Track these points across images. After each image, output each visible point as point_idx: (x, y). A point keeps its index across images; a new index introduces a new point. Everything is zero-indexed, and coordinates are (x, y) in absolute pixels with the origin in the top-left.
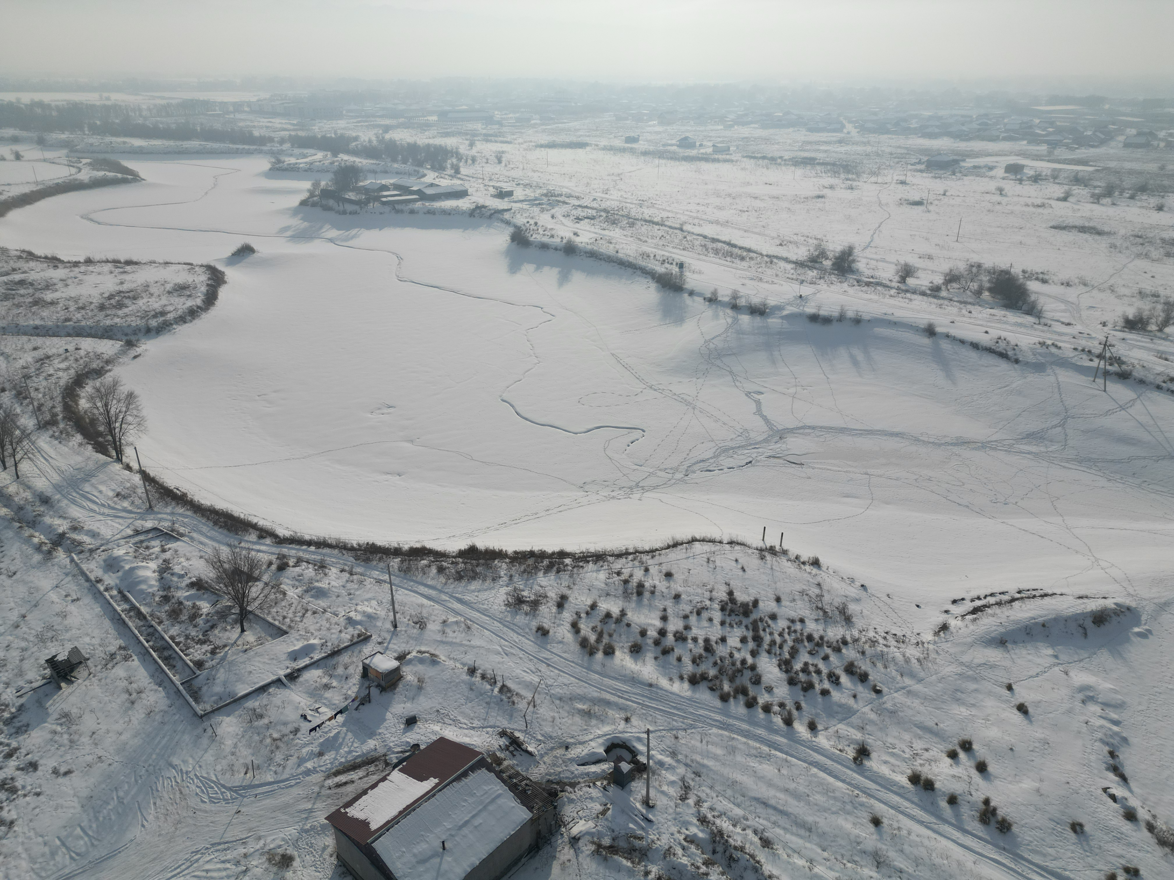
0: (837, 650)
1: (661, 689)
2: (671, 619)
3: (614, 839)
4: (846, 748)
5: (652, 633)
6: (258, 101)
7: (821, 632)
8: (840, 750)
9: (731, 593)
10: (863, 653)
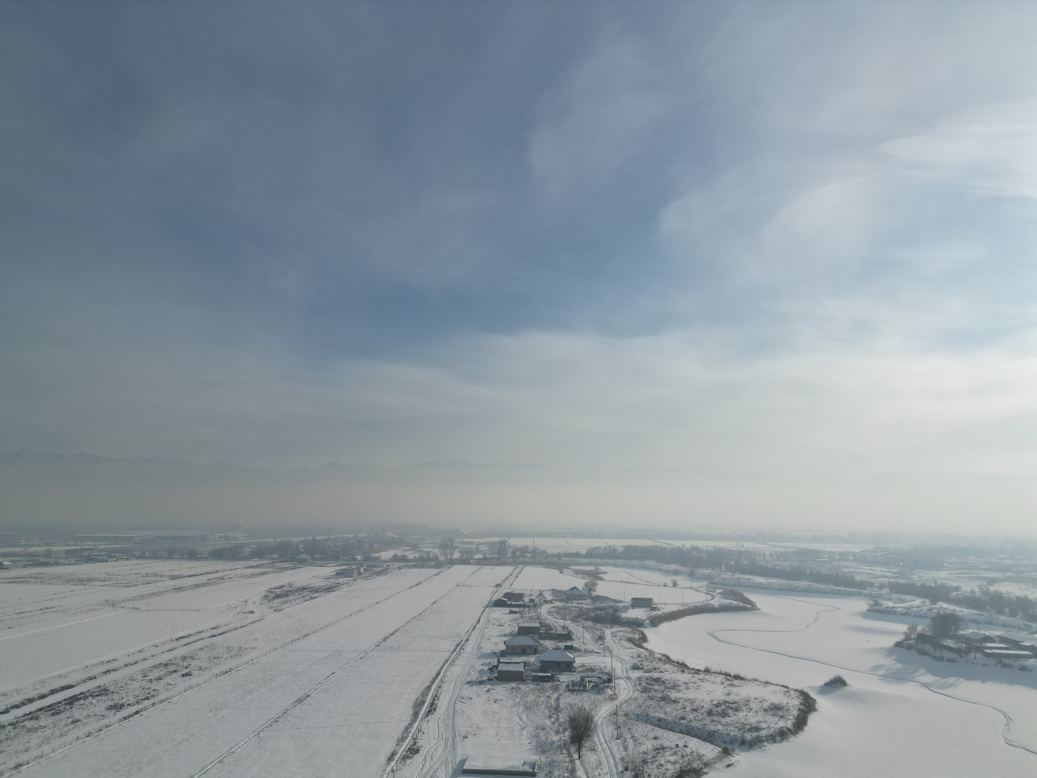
6: (862, 552)
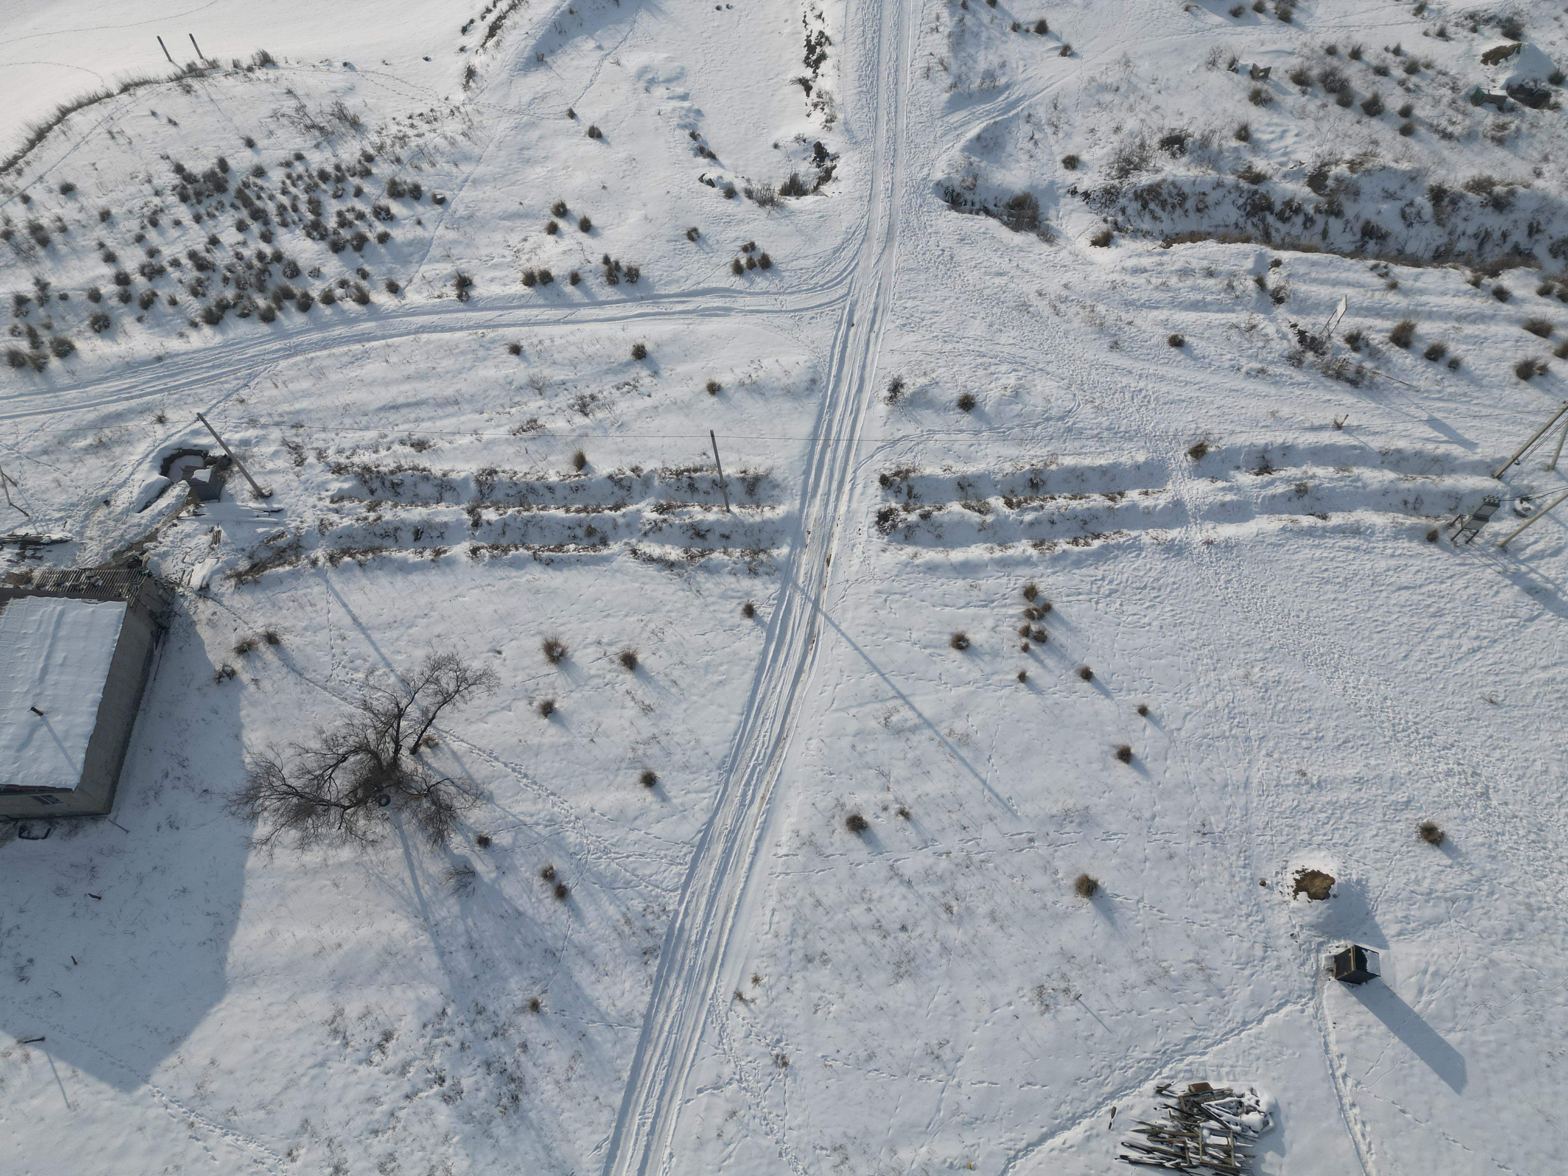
0: (366, 174)
1: (177, 355)
2: (119, 253)
3: (250, 558)
4: (444, 290)
5: (109, 289)
7: (333, 160)
8: (439, 297)
9: (179, 169)
10: (398, 160)
